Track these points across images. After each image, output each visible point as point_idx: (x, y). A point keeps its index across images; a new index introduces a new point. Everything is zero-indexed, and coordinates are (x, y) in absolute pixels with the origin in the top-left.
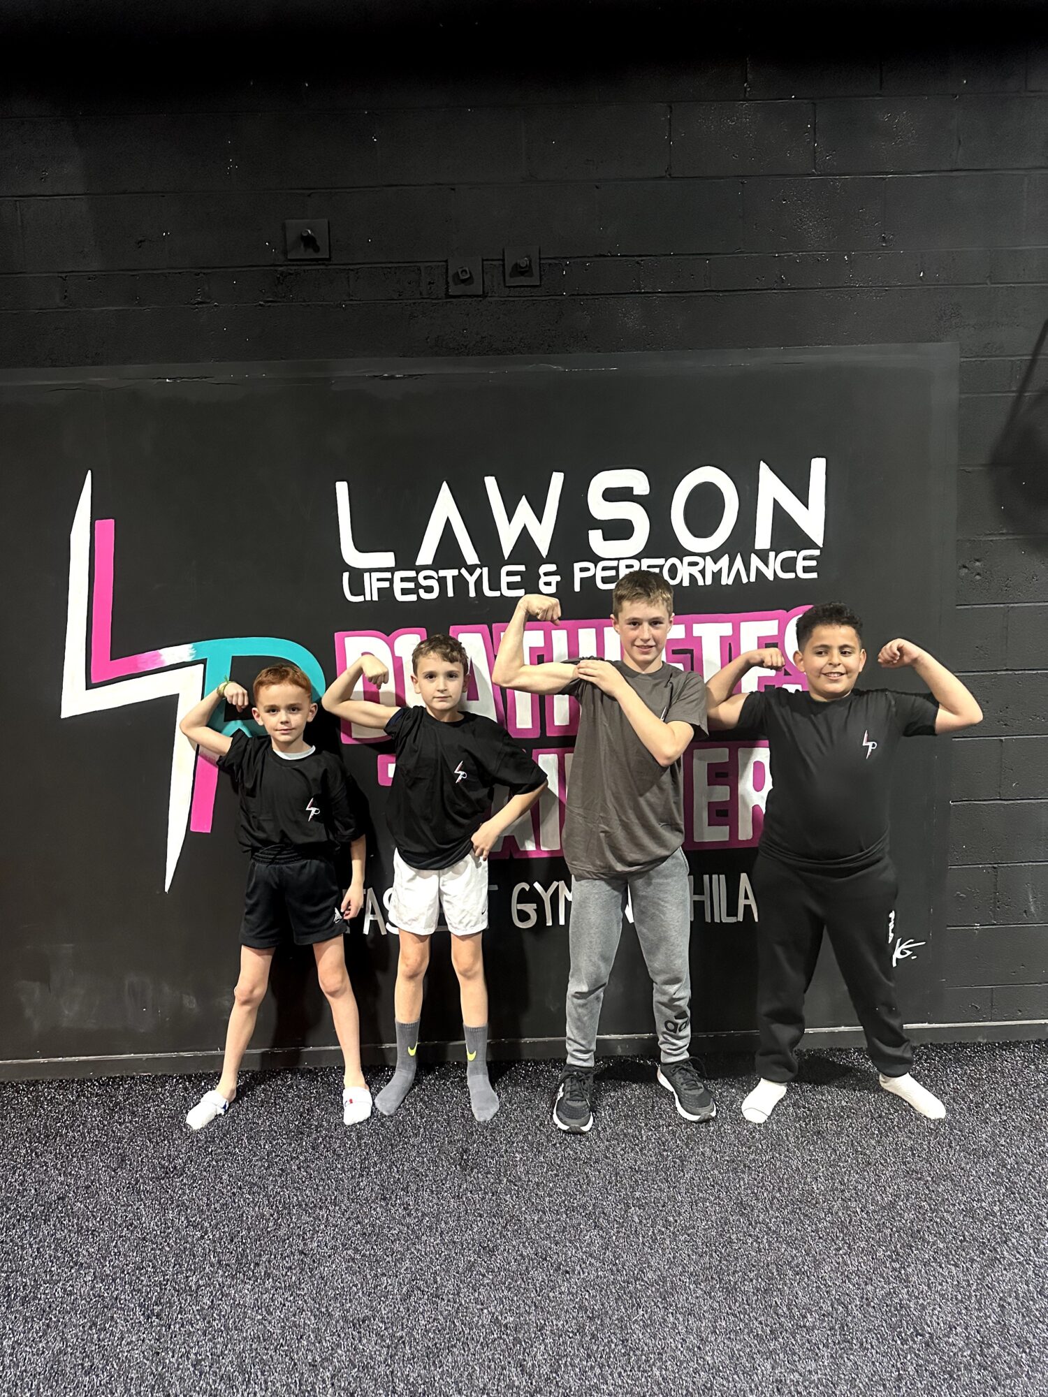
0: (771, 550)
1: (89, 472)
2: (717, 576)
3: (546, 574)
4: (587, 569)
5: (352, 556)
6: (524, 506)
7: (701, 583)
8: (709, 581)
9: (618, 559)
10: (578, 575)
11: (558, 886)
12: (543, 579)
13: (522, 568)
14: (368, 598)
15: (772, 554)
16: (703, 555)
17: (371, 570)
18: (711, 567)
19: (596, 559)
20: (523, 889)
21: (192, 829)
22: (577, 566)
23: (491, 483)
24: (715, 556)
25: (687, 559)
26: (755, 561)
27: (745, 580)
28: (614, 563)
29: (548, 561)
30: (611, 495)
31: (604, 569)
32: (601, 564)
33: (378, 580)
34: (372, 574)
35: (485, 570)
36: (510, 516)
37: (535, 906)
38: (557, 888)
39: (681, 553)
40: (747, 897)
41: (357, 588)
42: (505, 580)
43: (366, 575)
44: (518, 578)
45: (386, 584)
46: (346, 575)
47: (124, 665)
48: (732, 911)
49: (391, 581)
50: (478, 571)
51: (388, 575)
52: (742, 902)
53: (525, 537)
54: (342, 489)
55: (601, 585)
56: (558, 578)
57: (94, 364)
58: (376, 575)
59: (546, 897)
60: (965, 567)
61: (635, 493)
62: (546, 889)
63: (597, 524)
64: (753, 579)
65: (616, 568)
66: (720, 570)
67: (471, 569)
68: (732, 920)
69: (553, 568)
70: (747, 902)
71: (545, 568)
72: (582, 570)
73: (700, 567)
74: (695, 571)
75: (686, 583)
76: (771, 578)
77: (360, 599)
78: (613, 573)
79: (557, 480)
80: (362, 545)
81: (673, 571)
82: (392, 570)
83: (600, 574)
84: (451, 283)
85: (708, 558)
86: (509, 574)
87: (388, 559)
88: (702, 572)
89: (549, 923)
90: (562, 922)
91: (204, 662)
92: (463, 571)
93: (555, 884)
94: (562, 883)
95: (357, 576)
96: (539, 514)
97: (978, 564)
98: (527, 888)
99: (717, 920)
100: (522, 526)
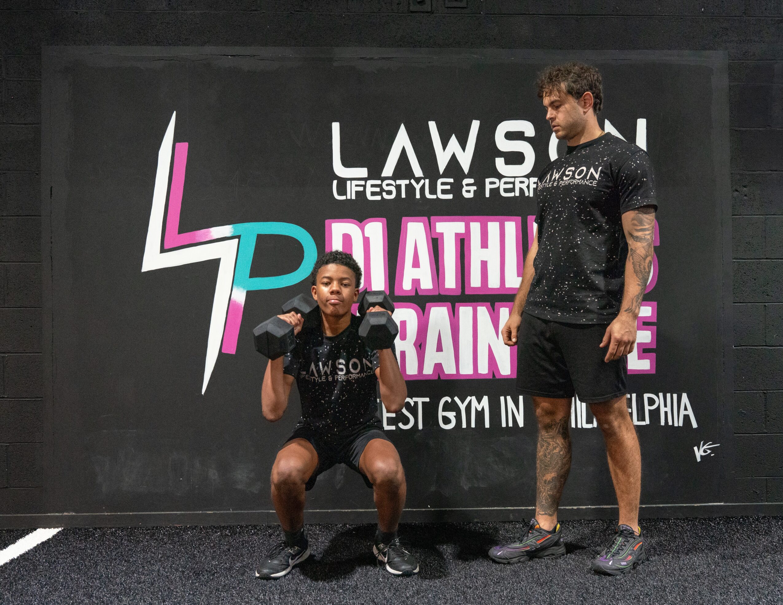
3: (467, 185)
4: (494, 183)
5: (339, 169)
6: (453, 141)
9: (515, 177)
10: (488, 187)
11: (471, 400)
12: (465, 188)
13: (451, 180)
14: (349, 197)
17: (351, 179)
19: (500, 177)
20: (447, 402)
21: (223, 351)
22: (488, 181)
23: (432, 126)
28: (512, 180)
29: (469, 176)
30: (510, 136)
31: (506, 183)
32: (503, 180)
33: (356, 186)
34: (352, 182)
35: (427, 181)
36: (445, 145)
37: (454, 414)
41: (342, 190)
42: (440, 187)
43: (348, 183)
44: (448, 187)
45: (361, 189)
46: (335, 182)
47: (186, 237)
48: (590, 420)
49: (364, 186)
50: (422, 182)
51: (363, 183)
53: (454, 161)
54: (336, 127)
55: (503, 194)
56: (475, 188)
57: (184, 45)
58: (354, 183)
59: (463, 407)
60: (737, 191)
61: (526, 135)
62: (463, 401)
63: (501, 154)
65: (513, 183)
67: (418, 180)
68: (589, 426)
69: (471, 181)
71: (466, 181)
72: (491, 183)
77: (343, 198)
78: (511, 186)
79: (475, 125)
80: (347, 163)
82: (365, 180)
83: (503, 187)
84: (411, 4)
86: (443, 184)
87: (363, 172)
89: (464, 426)
90: (473, 425)
91: (239, 237)
92: (413, 181)
93: (469, 398)
94: (474, 399)
95: (342, 183)
96: (463, 146)
97: (745, 189)
98: (449, 400)
99: (579, 426)
100: (452, 153)
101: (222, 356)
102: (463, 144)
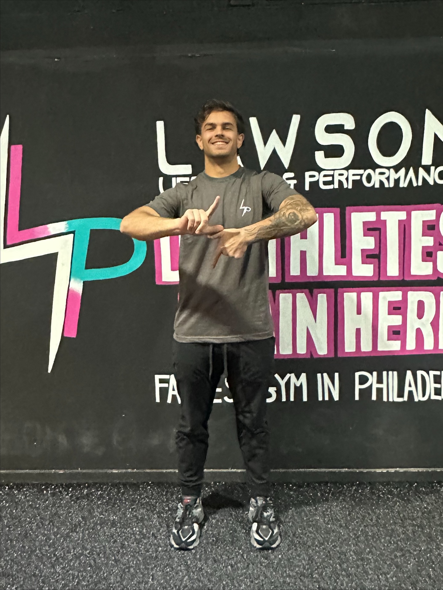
0: (432, 165)
1: (8, 116)
2: (397, 181)
3: (288, 179)
4: (314, 176)
5: (165, 167)
6: (274, 136)
7: (386, 185)
8: (392, 185)
9: (334, 170)
10: (308, 180)
11: (290, 377)
15: (433, 168)
16: (388, 168)
17: (176, 176)
18: (393, 176)
19: (320, 170)
21: (65, 335)
22: (307, 174)
23: (254, 122)
24: (397, 168)
25: (378, 170)
26: (421, 172)
27: (415, 184)
28: (331, 173)
29: (289, 170)
30: (330, 129)
31: (325, 176)
32: (323, 173)
34: (177, 178)
36: (265, 141)
37: (275, 389)
38: (290, 378)
39: (375, 166)
40: (410, 386)
43: (174, 180)
46: (161, 180)
47: (26, 234)
48: (400, 395)
51: (187, 179)
52: (407, 389)
53: (274, 156)
54: (160, 126)
55: (322, 186)
56: (295, 182)
58: (179, 179)
59: (282, 383)
61: (346, 128)
62: (283, 378)
63: (320, 148)
64: (420, 183)
65: (333, 176)
66: (399, 179)
68: (400, 400)
69: (292, 175)
70: (410, 389)
71: (286, 175)
72: (311, 176)
73: (386, 175)
74: (383, 178)
75: (377, 186)
76: (432, 183)
78: (330, 179)
79: (296, 120)
80: (171, 161)
81: (369, 178)
82: (190, 176)
83: (322, 179)
85: (392, 170)
87: (187, 169)
88: (388, 179)
89: (284, 399)
90: (292, 399)
91: (73, 232)
93: (288, 375)
94: (293, 376)
95: (168, 179)
99: (391, 400)
100: (273, 149)
101: (64, 340)
102: (284, 139)
